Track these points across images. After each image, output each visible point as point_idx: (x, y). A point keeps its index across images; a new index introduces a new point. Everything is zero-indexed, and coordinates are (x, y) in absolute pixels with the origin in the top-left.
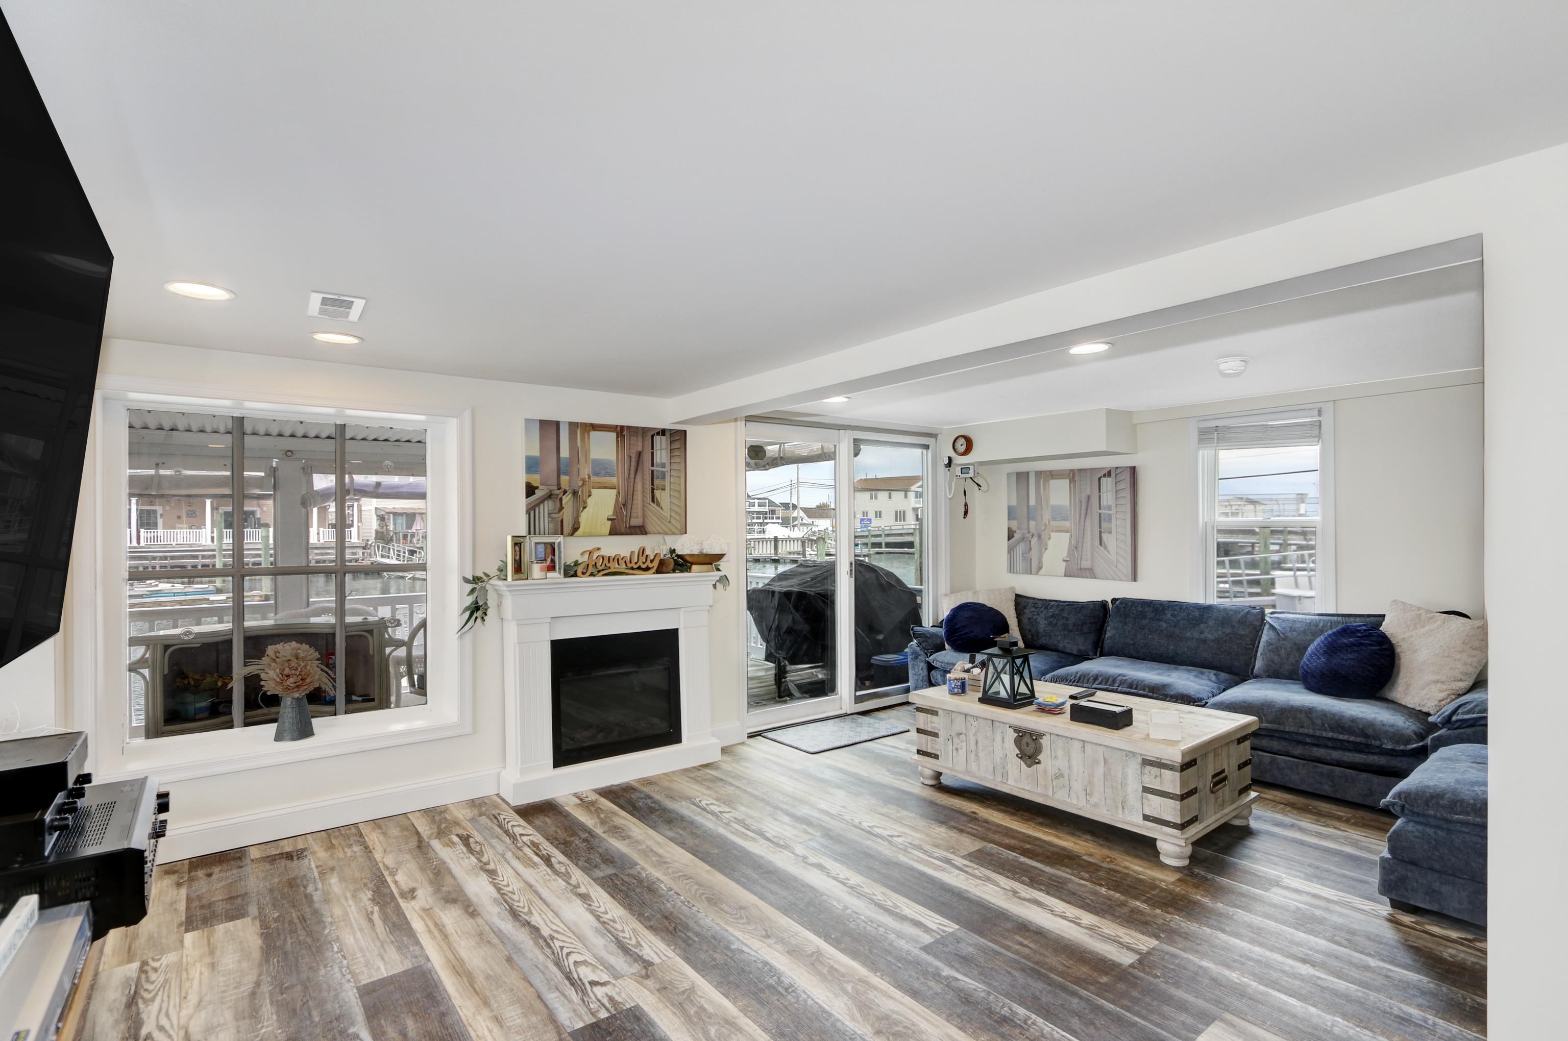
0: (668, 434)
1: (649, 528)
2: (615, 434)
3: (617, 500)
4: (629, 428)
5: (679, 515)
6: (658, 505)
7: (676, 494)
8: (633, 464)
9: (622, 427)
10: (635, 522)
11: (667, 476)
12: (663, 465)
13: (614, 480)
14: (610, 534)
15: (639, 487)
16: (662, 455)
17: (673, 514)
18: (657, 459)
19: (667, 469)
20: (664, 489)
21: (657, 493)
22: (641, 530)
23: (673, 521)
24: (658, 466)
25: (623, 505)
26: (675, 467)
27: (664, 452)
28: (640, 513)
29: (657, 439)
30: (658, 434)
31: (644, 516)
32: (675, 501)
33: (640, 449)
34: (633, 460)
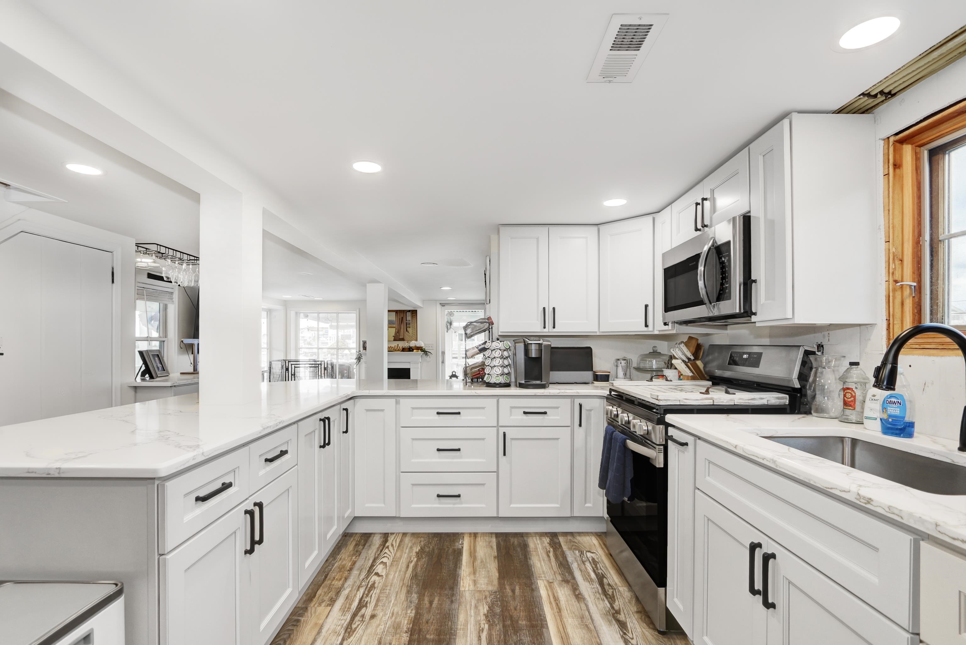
0: (411, 311)
1: (405, 339)
2: (395, 313)
3: (396, 331)
4: (399, 310)
5: (415, 335)
6: (408, 332)
7: (414, 329)
8: (400, 321)
9: (397, 310)
10: (401, 337)
11: (411, 324)
12: (410, 321)
13: (395, 325)
14: (394, 340)
15: (402, 327)
16: (409, 317)
17: (413, 335)
18: (408, 319)
19: (411, 322)
20: (410, 328)
21: (408, 329)
22: (403, 340)
23: (413, 337)
24: (408, 321)
25: (398, 332)
26: (413, 321)
27: (410, 317)
28: (402, 335)
29: (408, 313)
30: (408, 312)
31: (404, 336)
32: (413, 331)
33: (402, 316)
34: (401, 319)
